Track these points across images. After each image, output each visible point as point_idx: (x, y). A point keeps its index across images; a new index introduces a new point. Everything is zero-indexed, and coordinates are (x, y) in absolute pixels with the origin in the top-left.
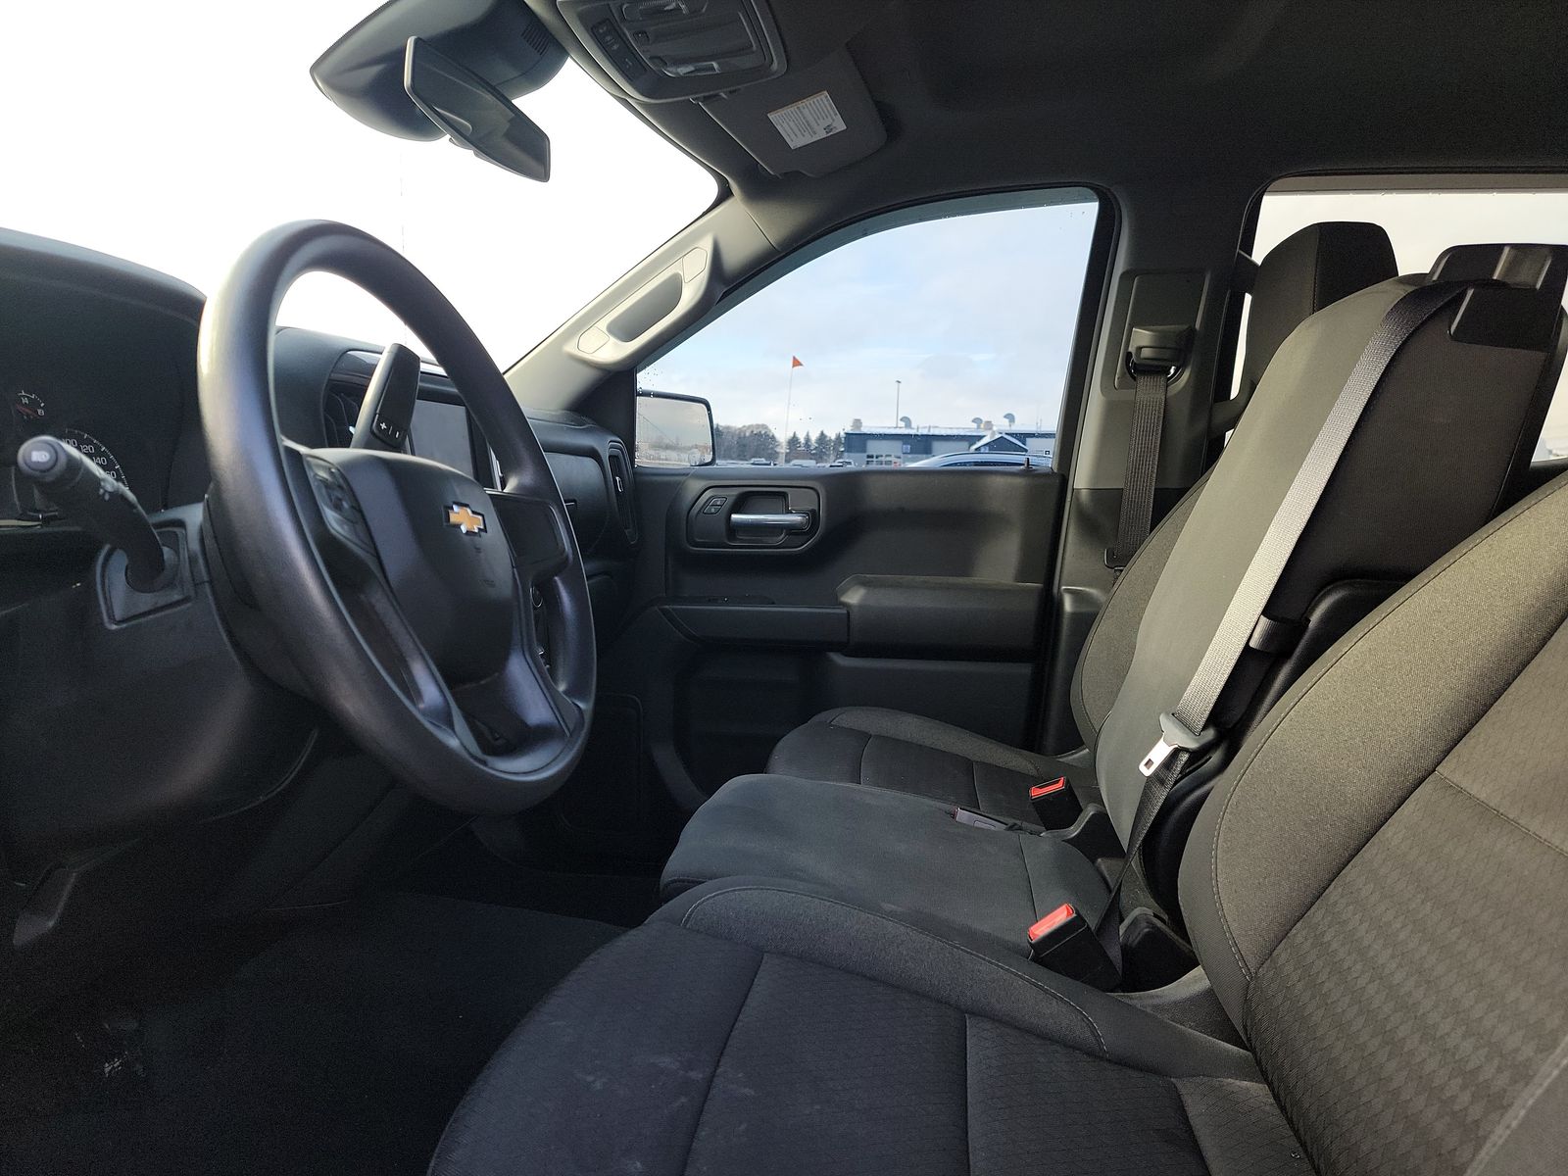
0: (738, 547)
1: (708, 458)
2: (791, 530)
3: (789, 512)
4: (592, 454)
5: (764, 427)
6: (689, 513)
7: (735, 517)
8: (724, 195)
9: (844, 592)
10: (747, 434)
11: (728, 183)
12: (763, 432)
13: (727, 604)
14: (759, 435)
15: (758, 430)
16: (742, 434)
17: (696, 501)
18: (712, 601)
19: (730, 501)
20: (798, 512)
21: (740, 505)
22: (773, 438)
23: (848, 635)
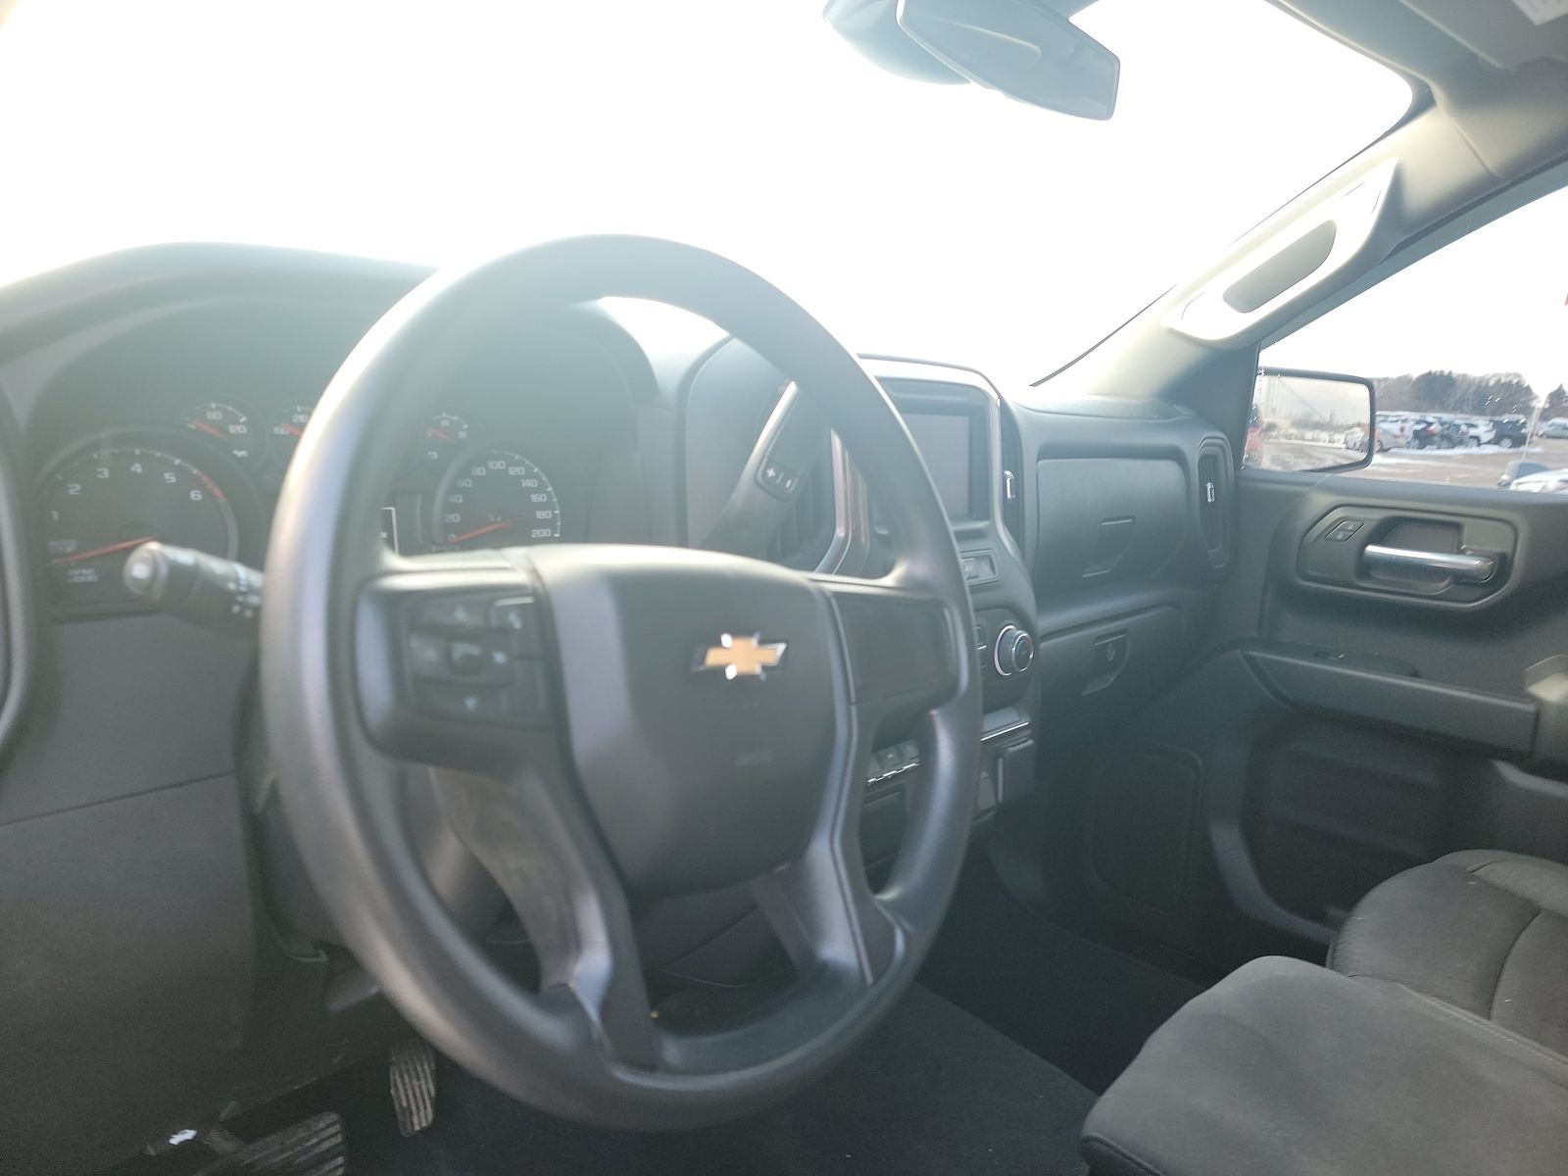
0: (1368, 590)
1: (1362, 456)
2: (1459, 577)
3: (1461, 552)
4: (1175, 455)
5: (1517, 375)
6: (1304, 536)
7: (1371, 549)
8: (1423, 104)
9: (1539, 677)
10: (1491, 383)
11: (1428, 87)
12: (1515, 381)
13: (1340, 663)
14: (1508, 385)
15: (1509, 379)
16: (1484, 384)
17: (1315, 524)
18: (1321, 655)
19: (1368, 527)
20: (1476, 554)
21: (1384, 533)
22: (1528, 390)
23: (1533, 743)
